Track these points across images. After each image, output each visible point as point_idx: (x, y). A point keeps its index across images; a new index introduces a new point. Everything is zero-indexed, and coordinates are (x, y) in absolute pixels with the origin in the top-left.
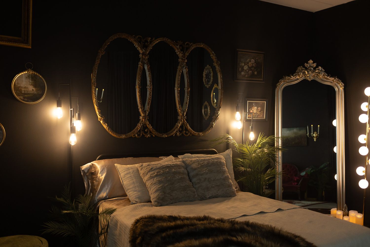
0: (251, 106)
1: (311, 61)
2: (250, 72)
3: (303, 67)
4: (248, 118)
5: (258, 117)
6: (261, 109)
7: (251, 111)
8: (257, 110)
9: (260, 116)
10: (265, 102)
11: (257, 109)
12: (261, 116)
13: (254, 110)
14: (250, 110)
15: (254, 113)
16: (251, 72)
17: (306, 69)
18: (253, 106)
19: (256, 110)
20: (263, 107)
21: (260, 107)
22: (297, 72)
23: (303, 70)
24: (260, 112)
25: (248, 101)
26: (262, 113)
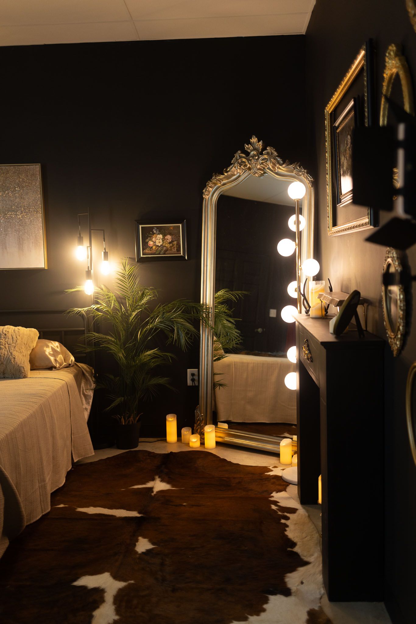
0: (148, 234)
1: (254, 140)
3: (242, 153)
4: (143, 255)
5: (166, 253)
6: (172, 238)
7: (151, 243)
8: (163, 241)
9: (171, 250)
10: (181, 225)
11: (164, 239)
12: (174, 251)
13: (157, 241)
14: (147, 240)
15: (158, 246)
17: (247, 154)
18: (154, 234)
19: (161, 241)
20: (175, 235)
21: (170, 234)
22: (233, 163)
23: (241, 157)
24: (170, 243)
25: (141, 224)
26: (175, 246)
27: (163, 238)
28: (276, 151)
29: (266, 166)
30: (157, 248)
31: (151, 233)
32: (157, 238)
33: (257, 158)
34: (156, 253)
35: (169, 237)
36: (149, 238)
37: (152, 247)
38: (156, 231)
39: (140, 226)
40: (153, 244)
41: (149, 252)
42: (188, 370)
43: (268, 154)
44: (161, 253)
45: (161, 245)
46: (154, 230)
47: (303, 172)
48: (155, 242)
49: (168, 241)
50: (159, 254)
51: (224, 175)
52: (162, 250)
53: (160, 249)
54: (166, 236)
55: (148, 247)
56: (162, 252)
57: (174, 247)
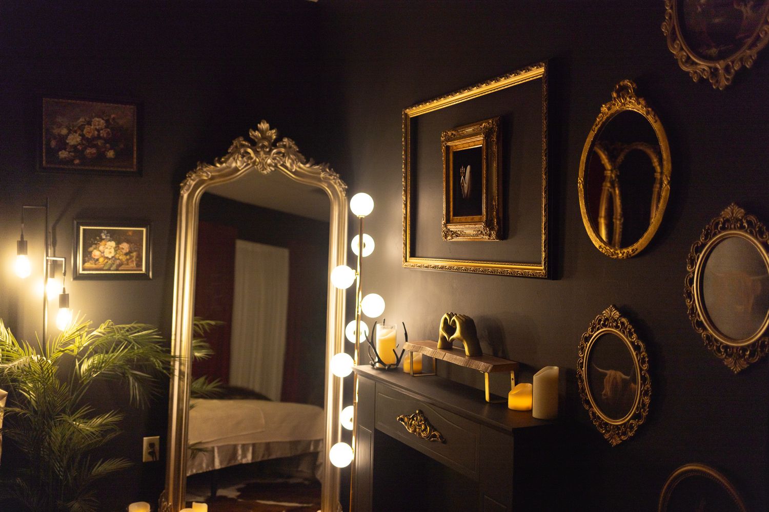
0: (92, 240)
1: (264, 126)
2: (88, 151)
3: (245, 140)
4: (83, 270)
5: (120, 268)
6: (130, 248)
7: (96, 254)
8: (116, 251)
9: (128, 264)
10: (144, 230)
11: (117, 249)
12: (132, 265)
13: (107, 251)
14: (91, 249)
15: (107, 258)
16: (95, 151)
17: (253, 143)
18: (102, 239)
19: (113, 250)
20: (135, 242)
21: (128, 242)
22: (230, 152)
23: (243, 146)
24: (126, 254)
25: (83, 226)
26: (134, 259)
27: (116, 247)
28: (296, 144)
29: (279, 162)
30: (106, 261)
31: (98, 238)
32: (106, 246)
33: (268, 150)
34: (104, 268)
35: (125, 246)
36: (94, 246)
37: (97, 260)
38: (106, 236)
39: (82, 228)
40: (101, 255)
41: (94, 266)
42: (145, 438)
43: (284, 146)
44: (112, 269)
45: (113, 257)
46: (102, 234)
47: (335, 176)
48: (104, 252)
49: (124, 251)
50: (109, 270)
51: (215, 165)
52: (113, 264)
53: (110, 262)
54: (120, 244)
55: (91, 258)
56: (114, 267)
57: (133, 261)
